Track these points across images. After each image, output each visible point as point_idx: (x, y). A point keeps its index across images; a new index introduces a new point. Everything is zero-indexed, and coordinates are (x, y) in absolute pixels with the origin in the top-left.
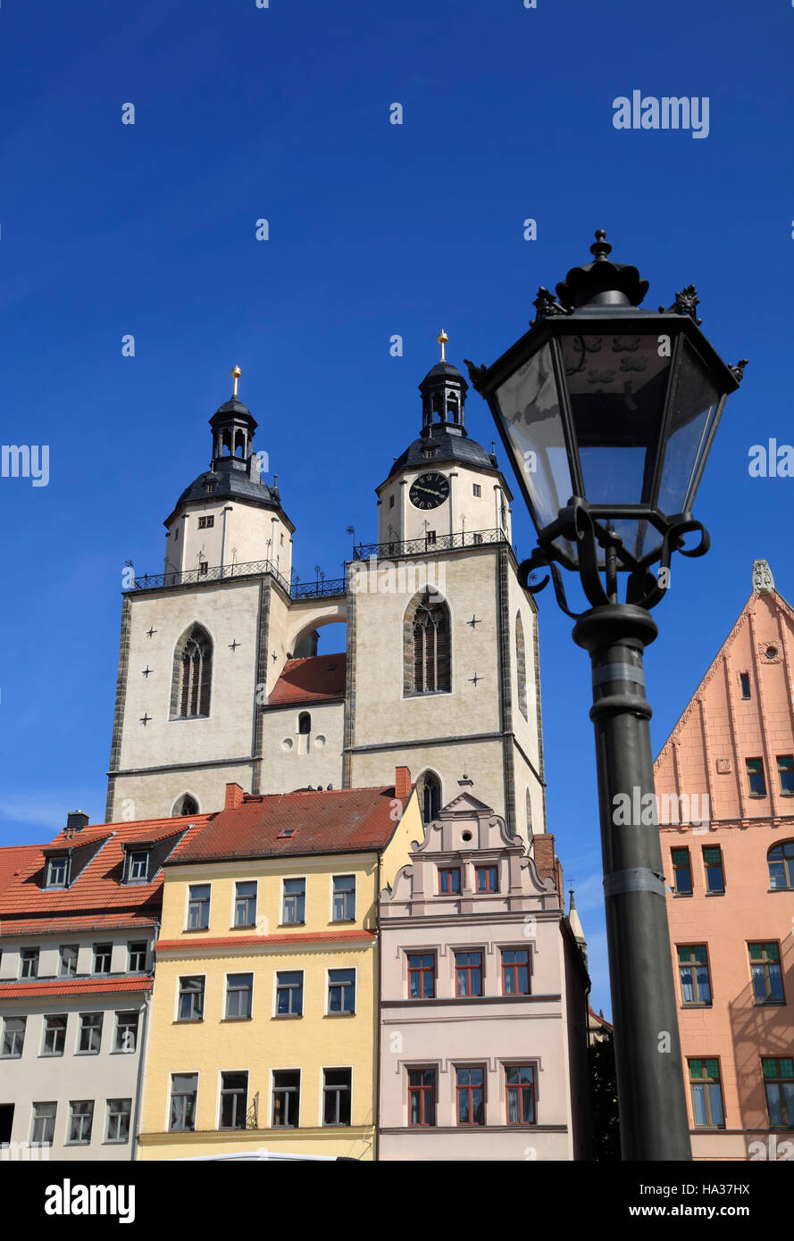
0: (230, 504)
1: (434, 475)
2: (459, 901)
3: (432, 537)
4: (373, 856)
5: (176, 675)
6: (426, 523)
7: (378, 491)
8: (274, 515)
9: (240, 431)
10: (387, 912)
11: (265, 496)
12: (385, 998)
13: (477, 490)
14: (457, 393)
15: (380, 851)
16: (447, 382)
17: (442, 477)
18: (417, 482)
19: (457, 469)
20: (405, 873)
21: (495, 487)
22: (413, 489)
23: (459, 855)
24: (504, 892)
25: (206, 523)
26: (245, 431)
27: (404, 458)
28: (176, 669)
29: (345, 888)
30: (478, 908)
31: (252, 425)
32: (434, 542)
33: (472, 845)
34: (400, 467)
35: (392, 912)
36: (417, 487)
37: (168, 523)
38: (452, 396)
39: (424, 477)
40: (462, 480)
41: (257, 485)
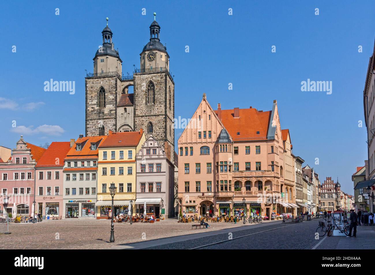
0: (108, 56)
1: (152, 52)
2: (150, 156)
3: (151, 68)
4: (135, 147)
6: (150, 65)
7: (141, 55)
8: (117, 59)
9: (109, 36)
10: (137, 157)
11: (115, 54)
12: (137, 172)
13: (161, 56)
14: (158, 30)
15: (136, 146)
16: (156, 27)
17: (154, 53)
18: (148, 54)
19: (157, 51)
20: (141, 150)
21: (165, 56)
22: (147, 56)
23: (150, 148)
24: (157, 154)
25: (102, 61)
26: (110, 36)
27: (145, 47)
29: (130, 153)
30: (153, 157)
31: (111, 34)
33: (152, 146)
34: (145, 50)
35: (139, 157)
37: (94, 59)
38: (157, 30)
39: (150, 53)
40: (158, 54)
41: (113, 51)
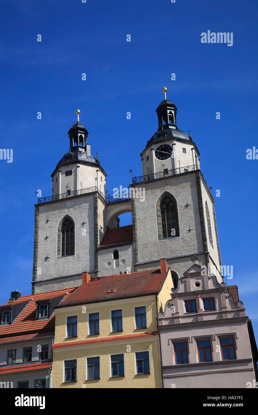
0: (79, 165)
1: (165, 145)
2: (197, 315)
3: (166, 171)
4: (154, 296)
5: (59, 238)
6: (163, 165)
7: (141, 155)
8: (98, 169)
9: (81, 135)
10: (162, 323)
11: (94, 161)
12: (164, 365)
13: (184, 150)
14: (173, 112)
15: (156, 294)
16: (168, 107)
17: (169, 146)
18: (158, 149)
19: (175, 142)
20: (169, 304)
21: (192, 149)
22: (156, 152)
25: (68, 173)
26: (83, 135)
27: (152, 139)
28: (59, 236)
29: (140, 314)
30: (205, 318)
31: (86, 133)
32: (167, 173)
33: (200, 288)
34: (150, 143)
35: (164, 323)
36: (158, 151)
37: (52, 176)
38: (171, 113)
39: (161, 146)
40: (178, 147)
41: (90, 157)
